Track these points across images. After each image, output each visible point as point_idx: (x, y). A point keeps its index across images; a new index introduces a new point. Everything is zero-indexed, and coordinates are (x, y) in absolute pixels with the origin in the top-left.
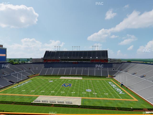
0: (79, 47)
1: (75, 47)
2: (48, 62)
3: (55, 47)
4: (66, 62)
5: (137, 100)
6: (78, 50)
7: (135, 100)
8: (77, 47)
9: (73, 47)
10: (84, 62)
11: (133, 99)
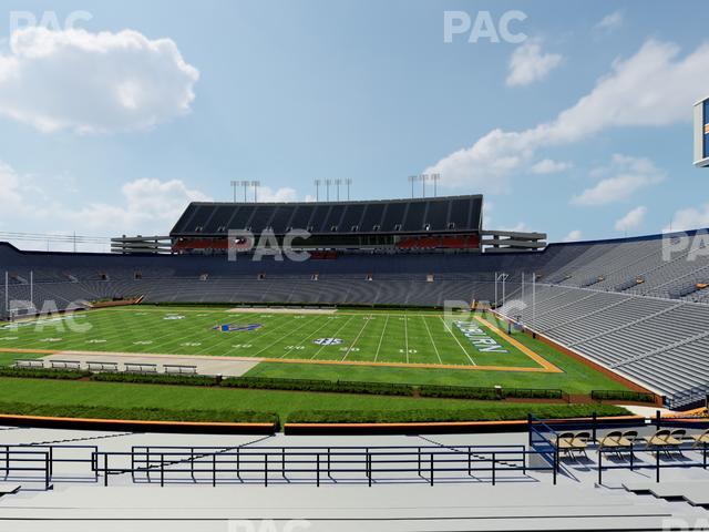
0: (349, 182)
1: (328, 183)
3: (234, 184)
5: (556, 370)
6: (344, 198)
7: (548, 367)
8: (338, 182)
9: (317, 183)
10: (363, 248)
11: (538, 366)
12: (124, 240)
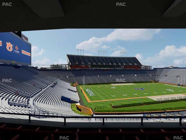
1: (101, 52)
2: (77, 69)
3: (78, 50)
4: (98, 68)
6: (105, 56)
10: (117, 68)
12: (53, 66)
